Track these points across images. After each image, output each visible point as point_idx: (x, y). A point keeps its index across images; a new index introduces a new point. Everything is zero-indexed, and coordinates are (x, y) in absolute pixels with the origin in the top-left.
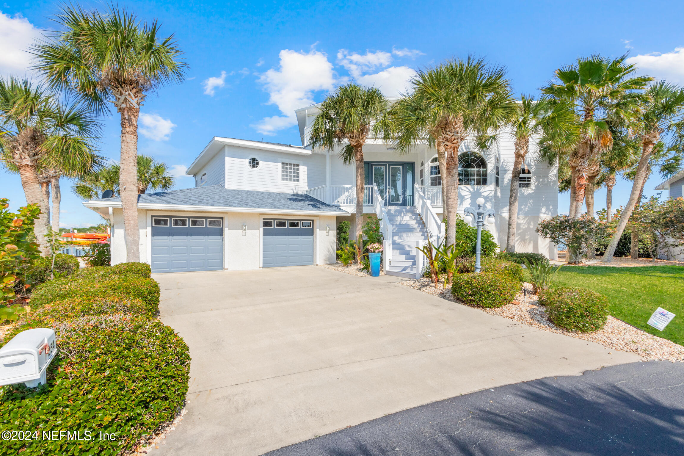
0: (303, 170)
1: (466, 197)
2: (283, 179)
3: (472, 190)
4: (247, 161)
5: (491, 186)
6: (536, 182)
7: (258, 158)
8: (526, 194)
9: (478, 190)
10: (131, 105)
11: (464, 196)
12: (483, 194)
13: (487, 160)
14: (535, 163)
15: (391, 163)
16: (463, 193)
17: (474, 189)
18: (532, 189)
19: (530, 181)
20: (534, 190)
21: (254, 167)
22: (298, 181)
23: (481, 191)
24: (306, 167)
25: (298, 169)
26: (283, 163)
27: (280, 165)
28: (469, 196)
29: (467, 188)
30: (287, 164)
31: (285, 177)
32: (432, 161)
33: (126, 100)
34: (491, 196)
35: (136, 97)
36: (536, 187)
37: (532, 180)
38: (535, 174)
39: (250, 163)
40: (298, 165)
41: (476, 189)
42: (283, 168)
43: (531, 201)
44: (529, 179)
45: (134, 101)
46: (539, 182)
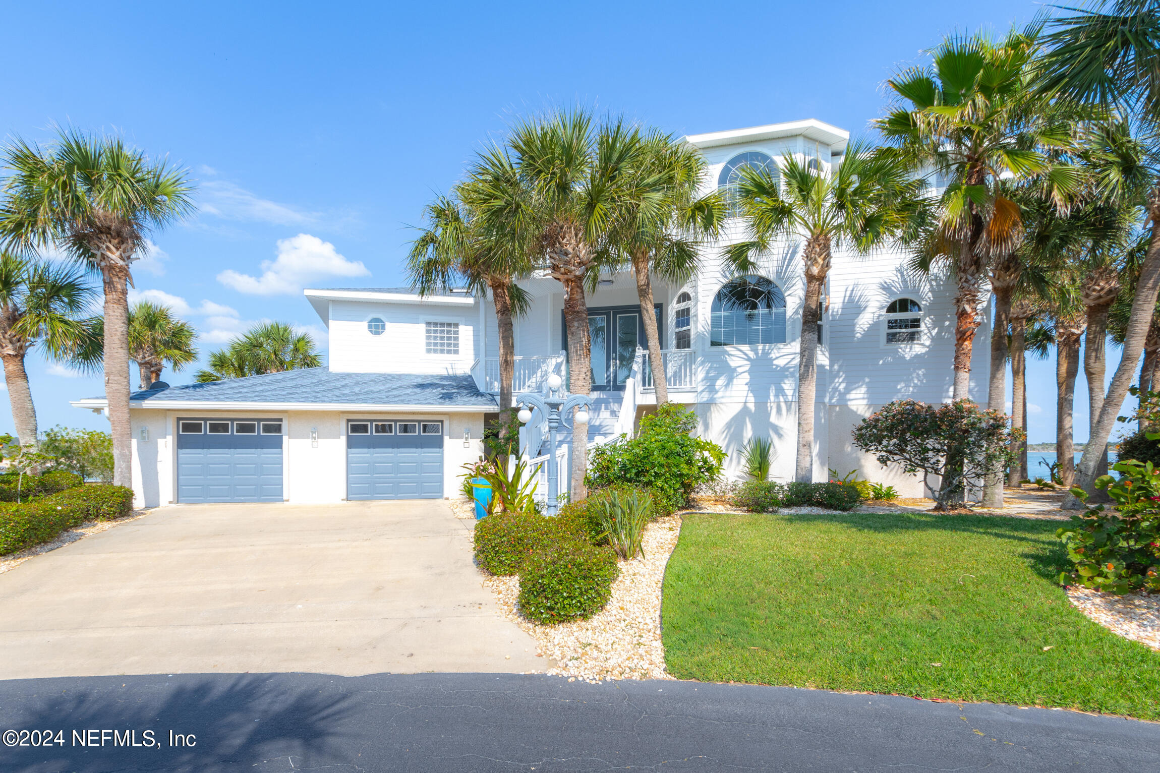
0: (466, 333)
1: (740, 370)
2: (429, 351)
3: (752, 355)
4: (365, 324)
5: (793, 344)
6: (934, 329)
7: (383, 319)
8: (908, 357)
9: (766, 354)
10: (112, 262)
11: (735, 369)
12: (775, 362)
13: (786, 291)
14: (932, 286)
15: (617, 310)
16: (734, 362)
17: (756, 351)
18: (922, 344)
19: (918, 326)
20: (928, 347)
21: (377, 333)
22: (456, 352)
23: (773, 356)
24: (471, 328)
25: (456, 332)
26: (428, 324)
27: (422, 327)
28: (747, 368)
29: (741, 351)
30: (436, 324)
31: (433, 347)
32: (679, 302)
33: (103, 257)
34: (794, 367)
35: (117, 249)
36: (933, 339)
37: (922, 324)
38: (930, 310)
39: (370, 327)
40: (456, 325)
41: (760, 352)
42: (428, 331)
43: (920, 372)
44: (916, 323)
45: (115, 256)
46: (942, 329)
